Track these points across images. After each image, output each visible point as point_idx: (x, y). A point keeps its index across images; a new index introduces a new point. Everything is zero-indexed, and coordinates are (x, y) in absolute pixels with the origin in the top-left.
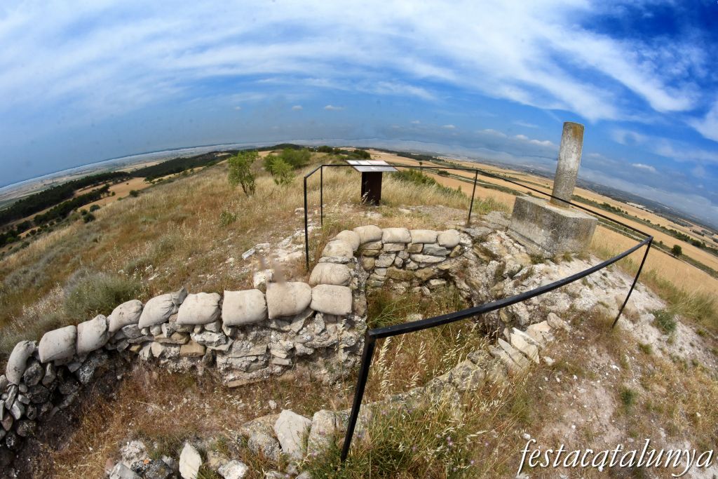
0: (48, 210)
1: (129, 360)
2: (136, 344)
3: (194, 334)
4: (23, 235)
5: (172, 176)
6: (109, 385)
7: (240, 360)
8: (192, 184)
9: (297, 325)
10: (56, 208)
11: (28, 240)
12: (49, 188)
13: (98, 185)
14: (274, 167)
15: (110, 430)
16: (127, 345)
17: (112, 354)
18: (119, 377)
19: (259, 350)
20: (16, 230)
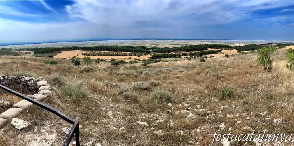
0: (196, 52)
4: (183, 57)
5: (249, 51)
10: (199, 52)
13: (218, 48)
20: (181, 54)
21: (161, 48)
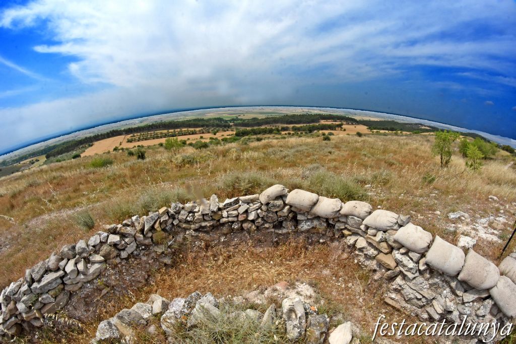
0: (302, 125)
1: (337, 237)
2: (349, 230)
3: (397, 252)
4: (283, 133)
5: (387, 131)
6: (312, 240)
7: (411, 291)
8: (402, 142)
9: (469, 297)
10: (307, 126)
11: (286, 136)
12: (305, 113)
13: (336, 121)
14: (469, 152)
15: (292, 263)
16: (343, 227)
17: (330, 226)
18: (321, 241)
19: (428, 294)
20: (280, 129)
21: (246, 120)
